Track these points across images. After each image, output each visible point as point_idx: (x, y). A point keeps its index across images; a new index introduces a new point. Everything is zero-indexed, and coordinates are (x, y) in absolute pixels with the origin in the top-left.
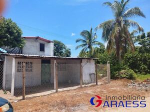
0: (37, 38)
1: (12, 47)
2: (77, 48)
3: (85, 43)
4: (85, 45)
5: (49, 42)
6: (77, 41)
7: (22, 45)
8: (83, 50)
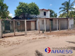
2: (60, 12)
6: (60, 9)
8: (64, 13)
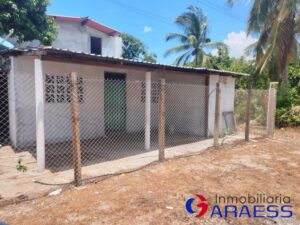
0: (84, 22)
1: (26, 39)
3: (186, 44)
4: (186, 47)
5: (111, 34)
6: (169, 38)
7: (49, 33)
